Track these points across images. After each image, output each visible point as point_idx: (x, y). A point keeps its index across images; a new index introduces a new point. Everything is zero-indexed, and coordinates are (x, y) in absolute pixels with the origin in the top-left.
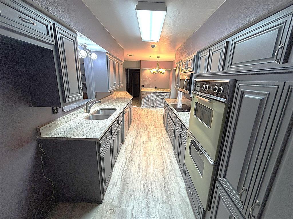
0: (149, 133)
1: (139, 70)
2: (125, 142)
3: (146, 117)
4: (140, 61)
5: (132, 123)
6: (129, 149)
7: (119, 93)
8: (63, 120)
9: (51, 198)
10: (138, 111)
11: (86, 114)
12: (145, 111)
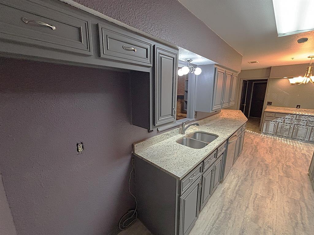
0: (270, 182)
1: (267, 80)
2: (225, 181)
3: (268, 152)
4: (270, 68)
5: (242, 155)
6: (229, 195)
7: (229, 111)
8: (156, 139)
9: (134, 212)
10: (254, 139)
11: (180, 136)
12: (269, 141)
